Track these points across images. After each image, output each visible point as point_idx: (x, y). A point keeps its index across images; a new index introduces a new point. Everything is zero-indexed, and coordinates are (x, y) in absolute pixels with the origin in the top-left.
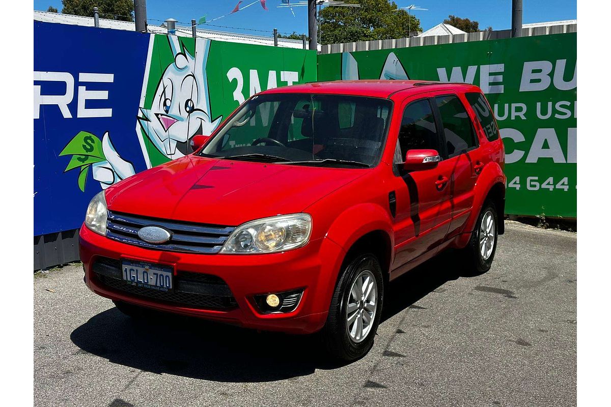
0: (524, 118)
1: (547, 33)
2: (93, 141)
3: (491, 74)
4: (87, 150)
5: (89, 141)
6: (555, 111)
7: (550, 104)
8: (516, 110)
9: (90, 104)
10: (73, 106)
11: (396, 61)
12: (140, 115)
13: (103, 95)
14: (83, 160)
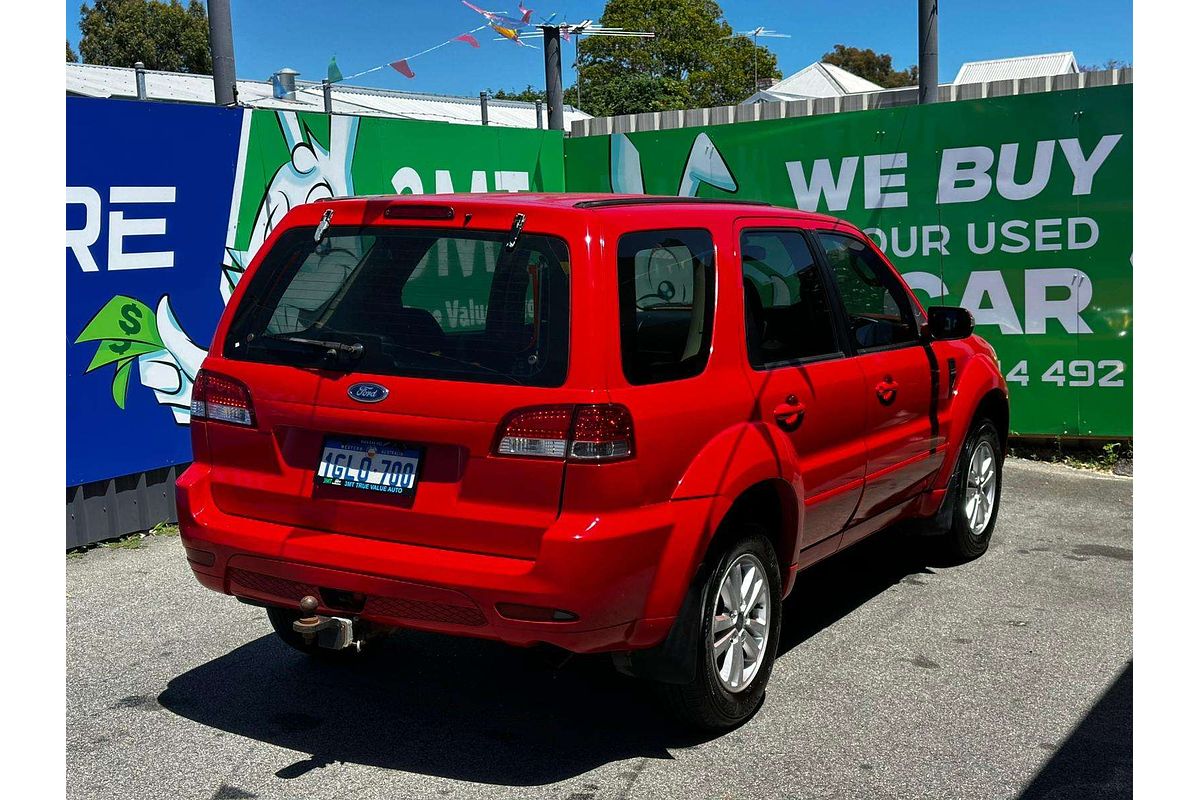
0: (945, 252)
1: (984, 96)
2: (139, 314)
3: (883, 172)
4: (129, 331)
5: (131, 314)
6: (1000, 239)
7: (991, 226)
8: (930, 239)
9: (132, 244)
10: (100, 250)
11: (710, 149)
12: (228, 261)
13: (157, 227)
14: (120, 350)
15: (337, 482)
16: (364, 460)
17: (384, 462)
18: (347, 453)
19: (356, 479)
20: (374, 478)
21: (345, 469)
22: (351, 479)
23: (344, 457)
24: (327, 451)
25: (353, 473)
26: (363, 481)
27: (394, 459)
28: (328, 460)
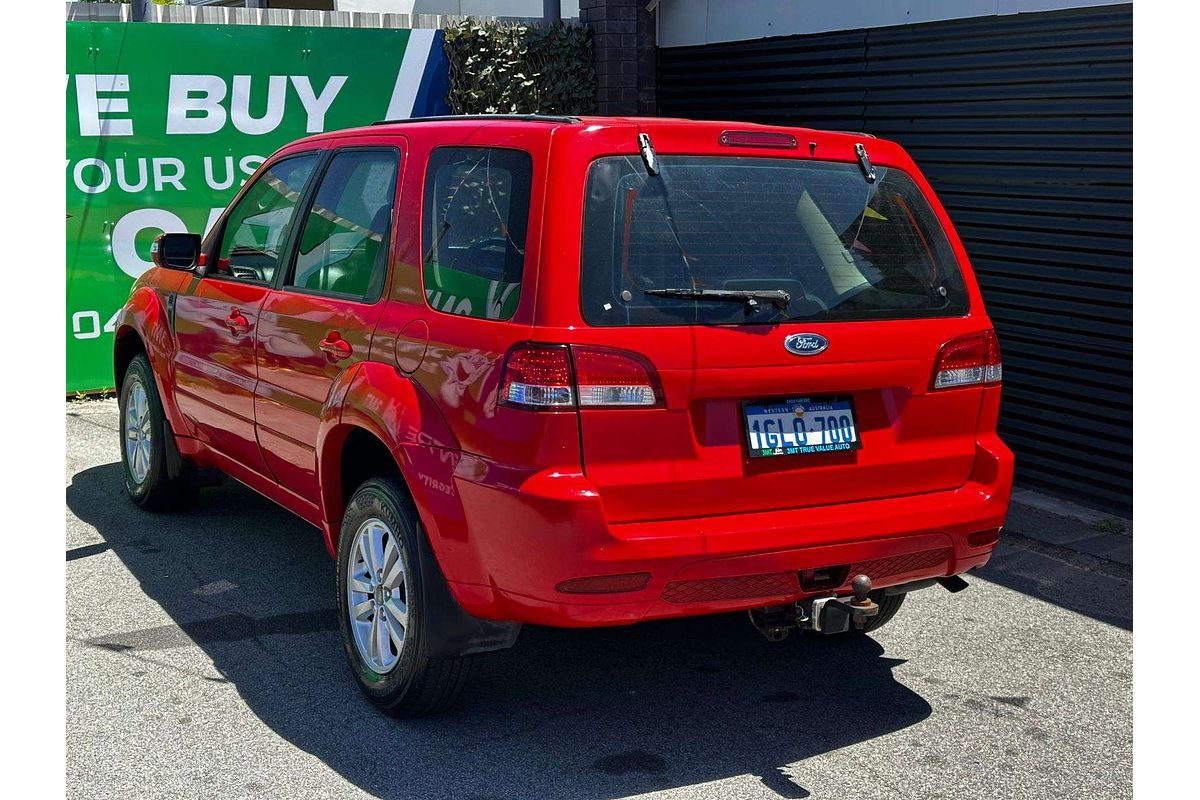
0: (180, 187)
3: (100, 95)
6: (239, 174)
7: (229, 160)
8: (164, 172)
15: (778, 452)
16: (796, 421)
17: (817, 419)
18: (774, 417)
19: (795, 444)
20: (814, 438)
21: (779, 436)
22: (790, 445)
23: (772, 422)
24: (751, 419)
25: (790, 437)
26: (802, 444)
27: (826, 414)
28: (756, 428)
